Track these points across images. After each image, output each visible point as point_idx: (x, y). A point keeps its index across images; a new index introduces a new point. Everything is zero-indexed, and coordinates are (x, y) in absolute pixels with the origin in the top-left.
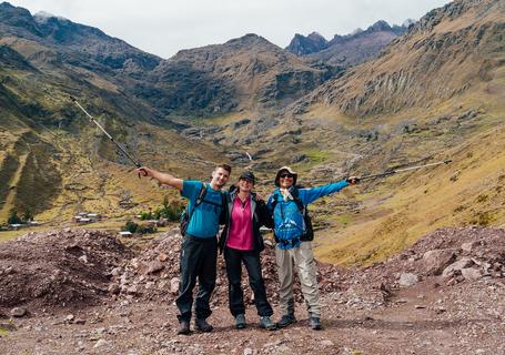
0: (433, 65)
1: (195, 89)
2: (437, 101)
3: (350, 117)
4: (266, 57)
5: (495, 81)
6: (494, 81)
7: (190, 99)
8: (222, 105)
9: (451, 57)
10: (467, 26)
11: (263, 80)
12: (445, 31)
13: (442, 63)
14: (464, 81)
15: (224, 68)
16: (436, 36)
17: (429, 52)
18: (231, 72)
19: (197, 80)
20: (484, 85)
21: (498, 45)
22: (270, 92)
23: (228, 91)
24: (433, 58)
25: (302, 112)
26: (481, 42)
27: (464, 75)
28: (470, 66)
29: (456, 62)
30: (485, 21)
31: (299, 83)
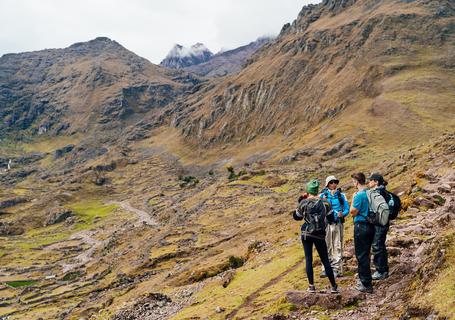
0: (302, 74)
1: (16, 104)
2: (303, 125)
3: (191, 145)
4: (113, 66)
5: (383, 97)
6: (381, 97)
7: (7, 118)
8: (49, 126)
9: (327, 63)
10: (351, 21)
11: (106, 94)
12: (322, 28)
13: (315, 71)
14: (341, 96)
15: (58, 78)
16: (311, 34)
17: (299, 56)
18: (66, 83)
19: (20, 92)
20: (367, 103)
21: (390, 45)
22: (113, 110)
23: (58, 107)
24: (303, 63)
25: (141, 137)
26: (368, 41)
27: (341, 88)
28: (351, 75)
29: (332, 69)
30: (375, 13)
31: (153, 100)
